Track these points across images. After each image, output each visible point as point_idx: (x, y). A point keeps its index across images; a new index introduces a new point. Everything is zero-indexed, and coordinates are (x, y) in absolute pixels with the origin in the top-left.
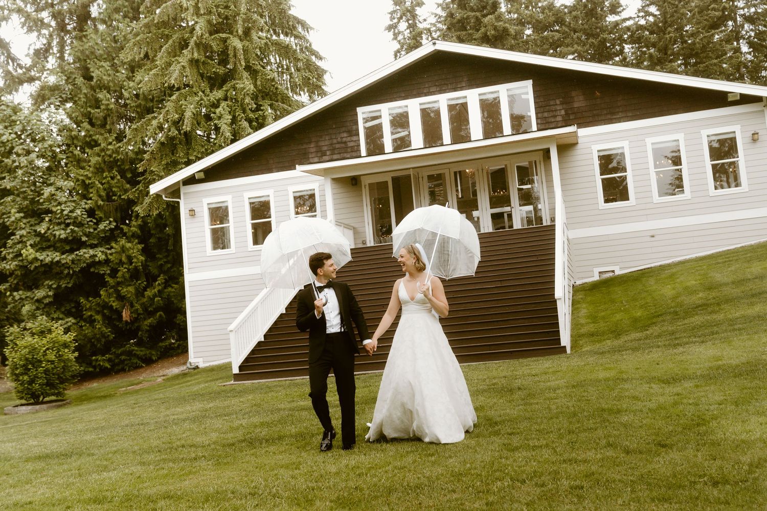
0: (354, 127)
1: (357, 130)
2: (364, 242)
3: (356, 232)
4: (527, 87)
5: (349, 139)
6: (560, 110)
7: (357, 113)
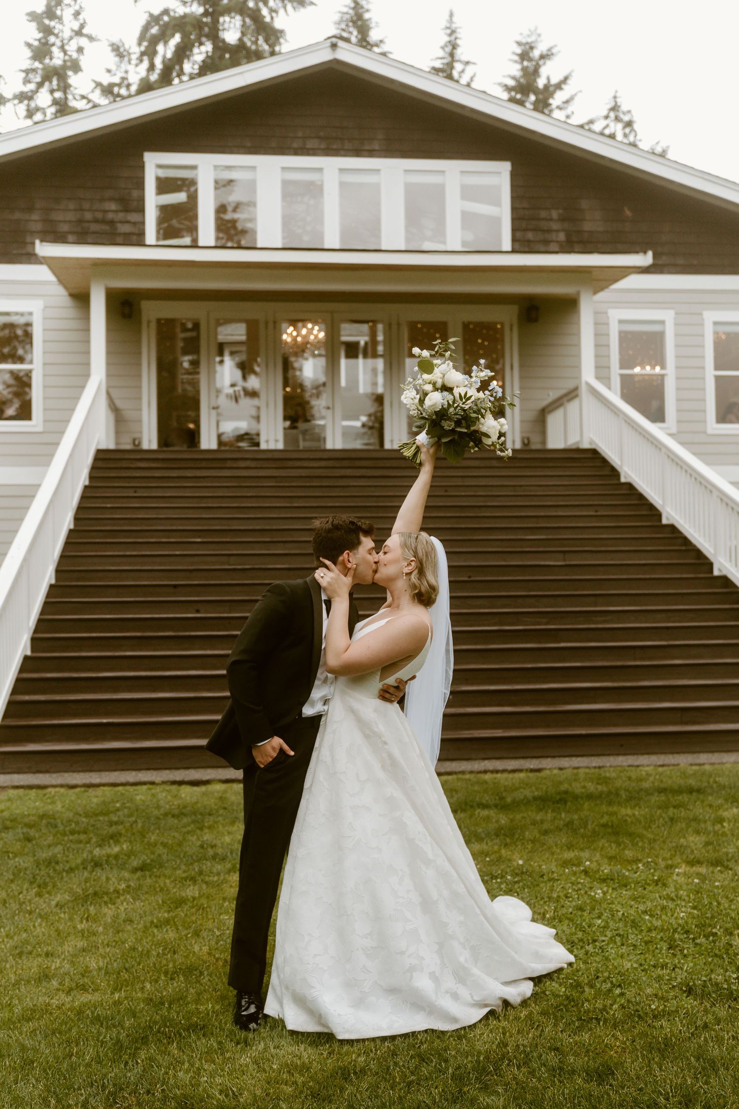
0: (135, 194)
1: (142, 200)
2: (137, 442)
3: (122, 421)
4: (500, 174)
5: (121, 216)
6: (557, 231)
7: (143, 163)
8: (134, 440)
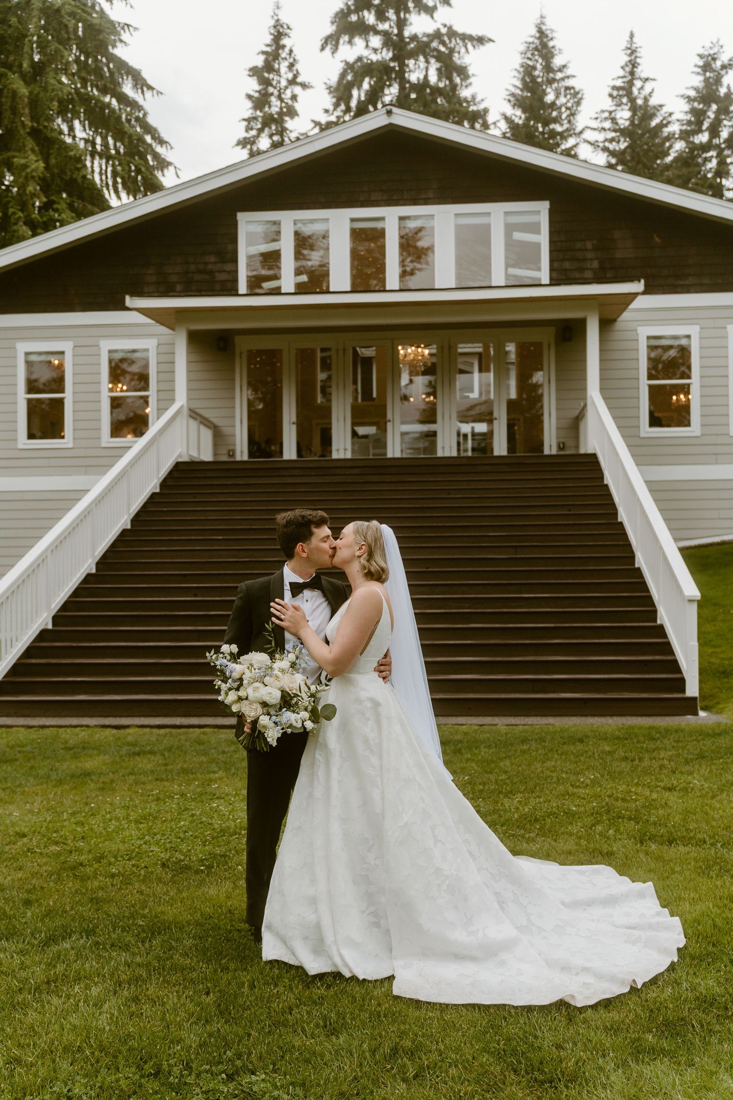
0: (230, 247)
1: (235, 252)
2: (231, 454)
3: (219, 436)
4: (538, 212)
5: (218, 266)
6: (592, 259)
7: (237, 221)
8: (229, 451)
